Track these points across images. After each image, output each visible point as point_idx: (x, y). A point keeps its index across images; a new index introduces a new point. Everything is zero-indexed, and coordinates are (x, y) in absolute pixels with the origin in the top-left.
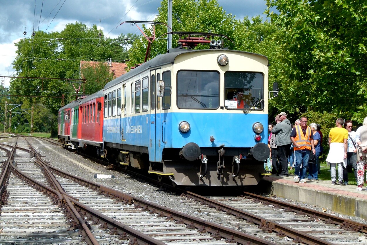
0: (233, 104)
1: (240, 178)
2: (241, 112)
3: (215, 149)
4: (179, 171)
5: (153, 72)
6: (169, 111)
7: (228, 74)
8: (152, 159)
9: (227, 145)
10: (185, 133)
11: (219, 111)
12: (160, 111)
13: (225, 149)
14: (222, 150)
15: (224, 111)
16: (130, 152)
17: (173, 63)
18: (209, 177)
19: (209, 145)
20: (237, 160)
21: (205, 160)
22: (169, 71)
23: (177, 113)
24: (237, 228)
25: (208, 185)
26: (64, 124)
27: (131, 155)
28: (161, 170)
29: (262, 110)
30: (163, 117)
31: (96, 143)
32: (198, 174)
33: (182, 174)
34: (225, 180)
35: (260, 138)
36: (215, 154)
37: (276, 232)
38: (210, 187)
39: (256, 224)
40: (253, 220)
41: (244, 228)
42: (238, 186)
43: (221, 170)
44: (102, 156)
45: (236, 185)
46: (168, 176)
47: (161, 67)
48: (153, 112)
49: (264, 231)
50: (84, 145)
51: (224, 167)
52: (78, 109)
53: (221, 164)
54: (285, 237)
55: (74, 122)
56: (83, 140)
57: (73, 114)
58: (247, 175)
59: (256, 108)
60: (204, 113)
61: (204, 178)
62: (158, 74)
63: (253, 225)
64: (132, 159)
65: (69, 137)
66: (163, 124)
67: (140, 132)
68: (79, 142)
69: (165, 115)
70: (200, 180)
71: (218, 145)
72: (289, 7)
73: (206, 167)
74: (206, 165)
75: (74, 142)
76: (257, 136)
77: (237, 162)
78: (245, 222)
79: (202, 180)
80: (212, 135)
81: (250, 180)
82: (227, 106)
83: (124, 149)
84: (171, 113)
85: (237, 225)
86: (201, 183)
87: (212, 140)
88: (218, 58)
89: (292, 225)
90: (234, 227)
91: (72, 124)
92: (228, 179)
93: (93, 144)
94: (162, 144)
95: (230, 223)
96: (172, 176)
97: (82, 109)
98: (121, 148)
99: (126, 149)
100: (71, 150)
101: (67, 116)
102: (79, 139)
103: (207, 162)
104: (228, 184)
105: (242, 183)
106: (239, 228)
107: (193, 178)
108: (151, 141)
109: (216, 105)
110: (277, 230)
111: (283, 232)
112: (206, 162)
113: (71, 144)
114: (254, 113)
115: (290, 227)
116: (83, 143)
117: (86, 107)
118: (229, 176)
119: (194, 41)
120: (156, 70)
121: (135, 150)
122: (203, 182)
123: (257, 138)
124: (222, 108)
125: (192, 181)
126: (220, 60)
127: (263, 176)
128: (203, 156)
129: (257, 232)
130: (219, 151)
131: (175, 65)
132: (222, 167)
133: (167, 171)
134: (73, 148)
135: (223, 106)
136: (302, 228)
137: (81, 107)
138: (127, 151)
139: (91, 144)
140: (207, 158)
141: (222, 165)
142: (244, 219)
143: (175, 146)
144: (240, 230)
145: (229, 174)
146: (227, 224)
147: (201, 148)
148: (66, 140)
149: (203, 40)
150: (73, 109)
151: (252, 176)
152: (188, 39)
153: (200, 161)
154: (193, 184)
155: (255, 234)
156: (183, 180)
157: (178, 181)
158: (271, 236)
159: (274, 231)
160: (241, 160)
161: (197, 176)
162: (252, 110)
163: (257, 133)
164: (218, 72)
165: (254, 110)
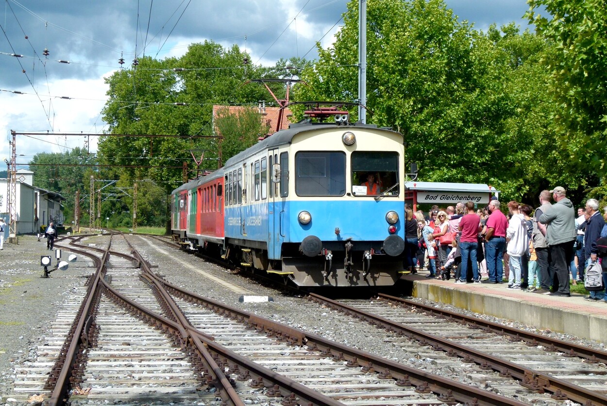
0: (362, 190)
1: (372, 277)
2: (372, 199)
3: (341, 243)
4: (300, 269)
5: (271, 153)
6: (287, 199)
7: (356, 155)
8: (271, 256)
9: (355, 239)
10: (306, 225)
11: (345, 198)
12: (279, 199)
13: (352, 242)
14: (349, 244)
15: (352, 198)
16: (252, 249)
17: (290, 143)
18: (335, 276)
19: (334, 238)
20: (368, 255)
21: (329, 256)
22: (286, 153)
23: (296, 202)
24: (483, 386)
25: (335, 285)
26: (179, 214)
27: (254, 253)
28: (280, 269)
29: (398, 196)
30: (281, 206)
31: (217, 239)
32: (323, 272)
33: (304, 273)
34: (355, 279)
35: (394, 229)
36: (342, 249)
37: (551, 393)
38: (337, 287)
39: (515, 378)
40: (510, 371)
41: (495, 385)
42: (369, 287)
43: (349, 267)
44: (223, 257)
45: (367, 285)
46: (287, 275)
47: (279, 147)
48: (271, 200)
49: (530, 391)
50: (205, 244)
51: (352, 264)
52: (196, 192)
53: (349, 260)
54: (568, 401)
55: (192, 211)
56: (203, 236)
57: (190, 198)
58: (381, 274)
59: (390, 194)
60: (328, 201)
61: (330, 277)
62: (276, 155)
63: (511, 381)
64: (254, 257)
65: (185, 232)
66: (280, 215)
67: (259, 225)
68: (199, 238)
69: (284, 203)
70: (325, 280)
71: (345, 238)
72: (569, 6)
73: (330, 265)
74: (331, 262)
75: (191, 240)
76: (391, 227)
77: (368, 257)
78: (496, 375)
79: (327, 280)
80: (337, 227)
81: (385, 280)
82: (355, 193)
83: (246, 245)
84: (289, 202)
85: (482, 381)
86: (326, 283)
87: (337, 233)
88: (343, 137)
89: (578, 380)
90: (478, 384)
91: (189, 214)
92: (358, 278)
93: (215, 241)
94: (281, 238)
95: (470, 377)
96: (292, 275)
97: (202, 192)
98: (244, 245)
99: (248, 246)
100: (190, 252)
101: (182, 201)
102: (198, 235)
103: (332, 258)
104: (358, 284)
105: (375, 283)
106: (487, 386)
107: (317, 278)
108: (269, 234)
109: (342, 191)
110: (552, 388)
111: (564, 392)
112: (330, 258)
113: (189, 242)
114: (388, 199)
115: (576, 383)
116: (203, 240)
117: (205, 189)
118: (360, 275)
119: (323, 112)
120: (273, 149)
121: (257, 246)
122: (329, 282)
123: (391, 230)
124: (349, 194)
125: (315, 281)
126: (345, 139)
127: (401, 274)
128: (328, 251)
129: (518, 392)
130: (346, 245)
131: (292, 145)
132: (350, 264)
133: (287, 270)
134: (192, 248)
135: (350, 192)
136: (596, 386)
137: (200, 190)
138: (249, 248)
139: (212, 241)
140: (332, 254)
141: (349, 262)
142: (495, 370)
143: (294, 240)
144: (489, 389)
145: (359, 273)
146: (466, 379)
147: (323, 242)
148: (182, 236)
149: (335, 110)
150: (190, 192)
151: (388, 275)
152: (315, 110)
153: (324, 257)
154: (317, 285)
155: (515, 396)
156: (305, 280)
157: (299, 281)
158: (543, 399)
159: (547, 391)
160: (372, 255)
161: (322, 275)
162: (384, 196)
163: (391, 224)
164: (344, 153)
165: (388, 196)
